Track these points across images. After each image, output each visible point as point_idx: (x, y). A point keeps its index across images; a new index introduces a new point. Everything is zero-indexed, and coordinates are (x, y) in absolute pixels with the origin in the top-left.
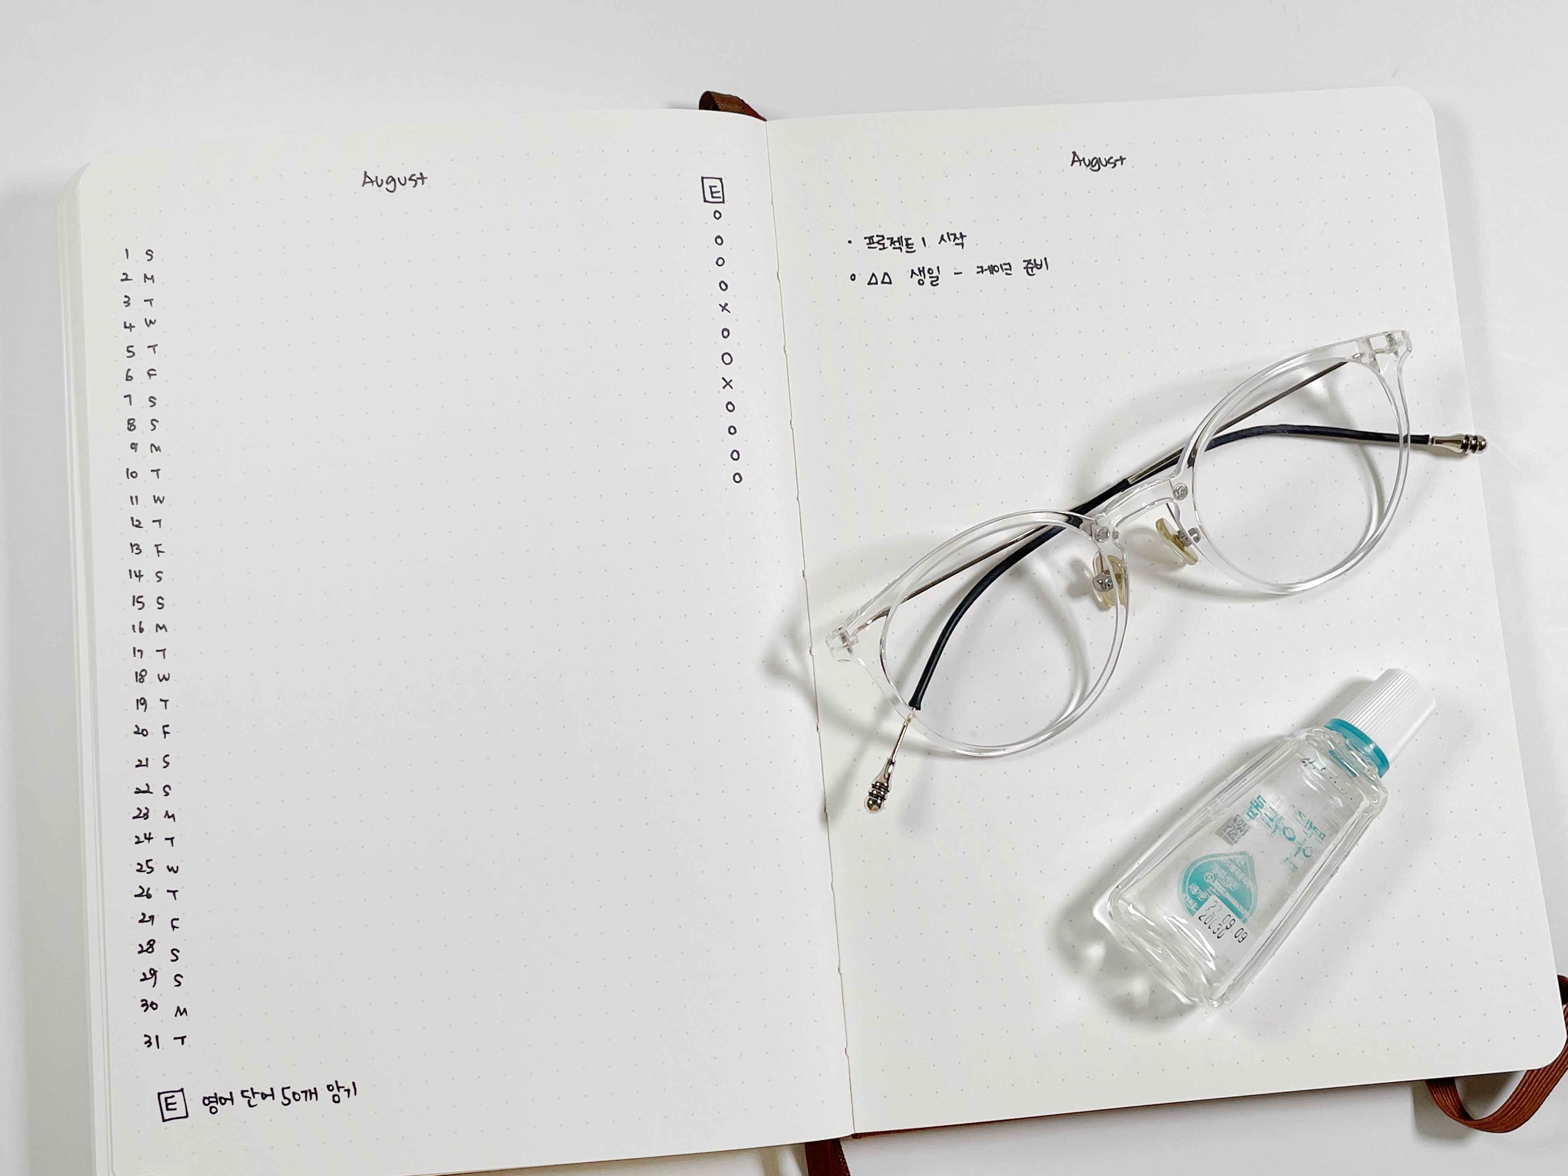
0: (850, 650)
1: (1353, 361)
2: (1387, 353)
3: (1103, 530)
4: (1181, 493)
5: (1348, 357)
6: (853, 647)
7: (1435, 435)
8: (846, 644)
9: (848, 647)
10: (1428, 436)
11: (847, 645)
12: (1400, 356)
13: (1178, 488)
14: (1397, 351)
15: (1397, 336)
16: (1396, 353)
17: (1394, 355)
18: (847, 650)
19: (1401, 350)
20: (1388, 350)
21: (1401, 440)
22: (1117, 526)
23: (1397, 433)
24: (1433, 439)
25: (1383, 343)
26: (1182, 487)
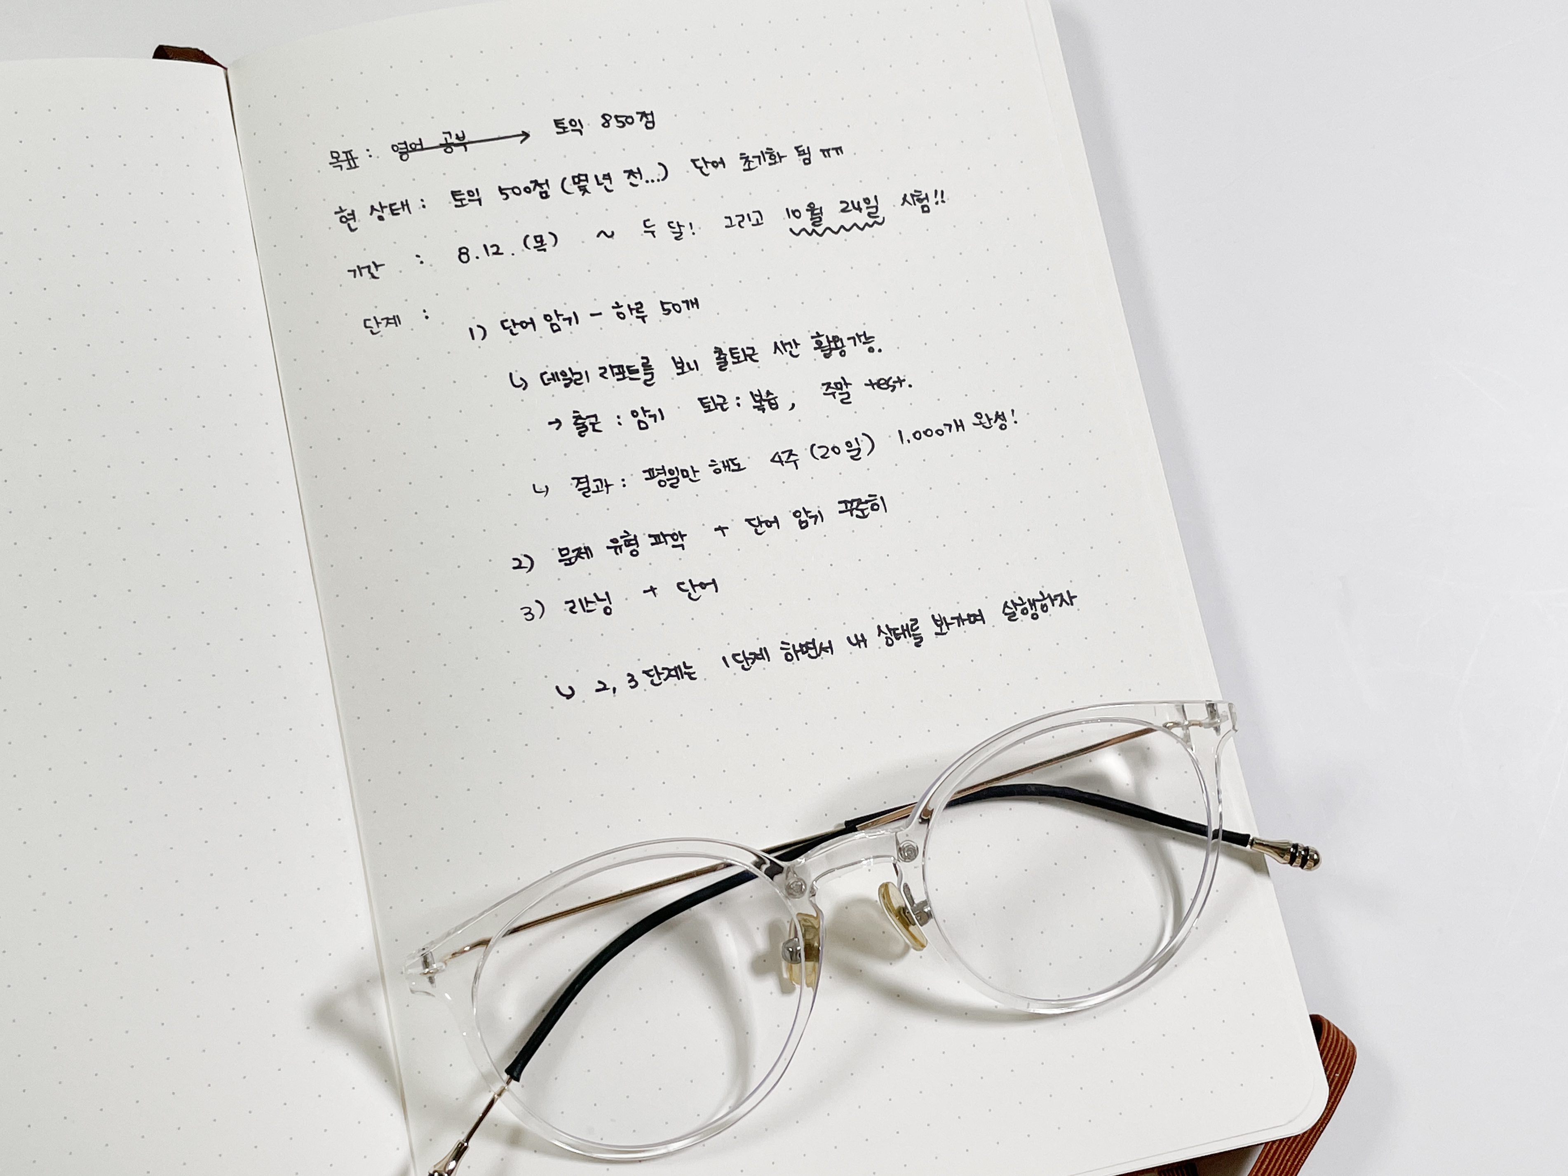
0: (431, 980)
1: (1163, 730)
2: (1205, 728)
3: (797, 882)
4: (908, 853)
5: (1158, 722)
6: (436, 977)
7: (1258, 836)
8: (427, 970)
9: (429, 975)
10: (1248, 836)
11: (428, 972)
12: (1222, 735)
13: (905, 846)
14: (1219, 727)
15: (1221, 709)
16: (1217, 729)
17: (1214, 732)
18: (428, 980)
19: (1225, 726)
20: (1206, 724)
21: (1211, 835)
22: (816, 880)
23: (1206, 824)
24: (1253, 840)
25: (1203, 715)
26: (911, 845)
